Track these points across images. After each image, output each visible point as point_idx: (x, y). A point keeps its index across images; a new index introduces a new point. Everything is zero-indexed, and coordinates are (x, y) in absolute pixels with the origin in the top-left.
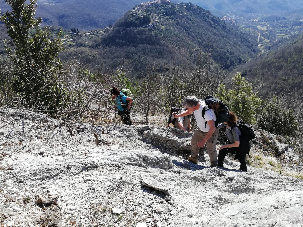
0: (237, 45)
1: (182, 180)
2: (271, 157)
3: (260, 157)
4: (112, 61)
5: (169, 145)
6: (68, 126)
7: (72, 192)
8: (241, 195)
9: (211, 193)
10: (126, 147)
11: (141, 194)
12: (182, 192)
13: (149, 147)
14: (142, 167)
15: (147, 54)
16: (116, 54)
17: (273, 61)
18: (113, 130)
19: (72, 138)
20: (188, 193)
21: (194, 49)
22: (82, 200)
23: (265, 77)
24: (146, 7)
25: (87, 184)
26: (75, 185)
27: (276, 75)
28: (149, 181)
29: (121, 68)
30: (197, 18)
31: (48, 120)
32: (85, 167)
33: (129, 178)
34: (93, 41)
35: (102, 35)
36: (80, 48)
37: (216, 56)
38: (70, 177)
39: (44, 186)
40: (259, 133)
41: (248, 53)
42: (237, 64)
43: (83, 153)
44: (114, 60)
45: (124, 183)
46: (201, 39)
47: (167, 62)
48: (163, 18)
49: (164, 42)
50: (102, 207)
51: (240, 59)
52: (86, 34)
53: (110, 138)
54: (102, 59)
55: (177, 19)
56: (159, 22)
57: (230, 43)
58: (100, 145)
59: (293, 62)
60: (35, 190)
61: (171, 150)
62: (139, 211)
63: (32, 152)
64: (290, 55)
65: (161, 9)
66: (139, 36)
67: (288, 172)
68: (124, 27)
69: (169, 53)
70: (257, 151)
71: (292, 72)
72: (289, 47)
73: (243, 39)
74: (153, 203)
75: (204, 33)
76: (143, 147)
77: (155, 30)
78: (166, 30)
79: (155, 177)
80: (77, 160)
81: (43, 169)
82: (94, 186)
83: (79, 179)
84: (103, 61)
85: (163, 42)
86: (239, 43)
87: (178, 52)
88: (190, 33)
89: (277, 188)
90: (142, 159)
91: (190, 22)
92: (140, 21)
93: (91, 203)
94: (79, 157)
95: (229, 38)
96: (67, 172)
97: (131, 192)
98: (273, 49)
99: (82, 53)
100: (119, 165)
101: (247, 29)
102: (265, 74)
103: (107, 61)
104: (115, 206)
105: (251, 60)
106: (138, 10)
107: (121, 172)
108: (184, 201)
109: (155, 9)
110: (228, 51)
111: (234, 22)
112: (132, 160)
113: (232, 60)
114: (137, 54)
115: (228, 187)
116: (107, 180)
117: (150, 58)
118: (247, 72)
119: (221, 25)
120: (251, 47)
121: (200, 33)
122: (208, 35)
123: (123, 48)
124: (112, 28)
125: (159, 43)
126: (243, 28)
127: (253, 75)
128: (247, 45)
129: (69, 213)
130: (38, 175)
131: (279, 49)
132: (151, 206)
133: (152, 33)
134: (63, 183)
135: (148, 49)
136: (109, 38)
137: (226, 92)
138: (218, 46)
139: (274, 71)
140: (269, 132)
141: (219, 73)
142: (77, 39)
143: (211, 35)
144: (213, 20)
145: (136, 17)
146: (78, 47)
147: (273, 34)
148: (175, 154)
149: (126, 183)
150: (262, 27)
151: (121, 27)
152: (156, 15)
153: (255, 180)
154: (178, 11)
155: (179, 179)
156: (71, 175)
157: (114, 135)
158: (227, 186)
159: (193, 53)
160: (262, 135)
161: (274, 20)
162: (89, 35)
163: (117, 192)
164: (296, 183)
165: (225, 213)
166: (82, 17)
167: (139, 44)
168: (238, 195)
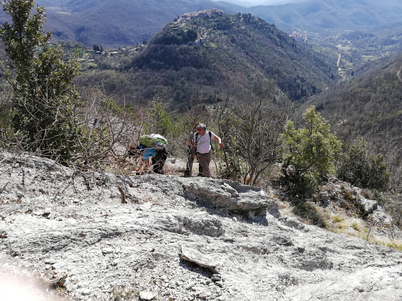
0: (310, 69)
1: (236, 252)
2: (355, 218)
3: (340, 218)
4: (145, 88)
5: (219, 202)
6: (84, 177)
7: (86, 269)
8: (314, 272)
9: (275, 269)
10: (162, 205)
11: (180, 271)
12: (235, 269)
13: (193, 204)
14: (182, 234)
15: (192, 80)
16: (151, 80)
17: (357, 91)
18: (145, 182)
19: (89, 192)
20: (244, 269)
21: (255, 74)
22: (99, 280)
23: (347, 111)
24: (191, 18)
25: (107, 257)
26: (90, 259)
27: (361, 109)
28: (190, 254)
29: (157, 99)
30: (258, 33)
31: (57, 169)
32: (104, 233)
33: (164, 250)
34: (121, 63)
35: (133, 55)
36: (104, 71)
37: (282, 84)
38: (83, 249)
39: (47, 261)
40: (339, 186)
41: (325, 79)
42: (310, 95)
43: (103, 214)
44: (149, 86)
45: (156, 257)
46: (263, 61)
47: (218, 90)
48: (214, 32)
49: (215, 64)
50: (126, 290)
51: (314, 88)
52: (112, 52)
53: (140, 193)
54: (133, 86)
55: (233, 35)
56: (208, 38)
57: (301, 67)
58: (126, 203)
59: (384, 92)
60: (35, 267)
61: (221, 210)
62: (177, 295)
63: (34, 212)
64: (379, 83)
65: (211, 22)
66: (182, 56)
67: (378, 238)
68: (163, 45)
69: (221, 79)
70: (337, 210)
71: (382, 105)
72: (378, 72)
73: (318, 61)
74: (195, 284)
75: (267, 53)
76: (184, 205)
77: (203, 49)
78: (218, 49)
79: (199, 247)
80: (94, 225)
81: (47, 237)
82: (116, 261)
83: (96, 251)
84: (134, 88)
85: (213, 65)
86: (313, 67)
87: (233, 77)
88: (249, 53)
89: (362, 262)
90: (182, 223)
91: (249, 38)
92: (184, 36)
93: (111, 285)
94: (96, 220)
95: (299, 60)
96: (80, 240)
97: (167, 269)
98: (357, 75)
99: (107, 77)
100: (151, 231)
101: (324, 49)
102: (347, 107)
103: (140, 88)
104: (144, 289)
105: (328, 89)
106: (181, 22)
107: (153, 241)
108: (238, 282)
109: (204, 21)
110: (298, 77)
111: (306, 39)
112: (168, 225)
113: (303, 89)
114: (178, 79)
115: (297, 261)
116: (133, 252)
117: (196, 85)
118: (323, 105)
119: (289, 42)
120: (328, 71)
121: (262, 53)
122: (272, 55)
123: (160, 71)
124: (147, 45)
125: (208, 65)
126: (319, 47)
127: (332, 109)
128: (323, 70)
129: (81, 298)
130: (40, 245)
131: (365, 74)
132: (193, 288)
133: (199, 52)
134: (74, 257)
135: (193, 73)
136: (142, 58)
137: (295, 131)
138: (285, 71)
139: (358, 104)
140: (352, 184)
141: (286, 105)
142: (100, 59)
143: (277, 56)
144: (279, 37)
145: (179, 32)
146: (101, 70)
147: (358, 55)
148: (228, 215)
149: (159, 256)
150: (344, 46)
151: (158, 44)
152: (205, 29)
153: (333, 252)
154: (233, 24)
155: (232, 250)
156: (86, 246)
157: (146, 188)
158: (297, 259)
159: (252, 79)
160: (342, 188)
161: (359, 37)
162: (116, 54)
163: (147, 268)
164: (387, 254)
165: (292, 298)
166: (107, 31)
167: (181, 66)
168: (310, 272)
